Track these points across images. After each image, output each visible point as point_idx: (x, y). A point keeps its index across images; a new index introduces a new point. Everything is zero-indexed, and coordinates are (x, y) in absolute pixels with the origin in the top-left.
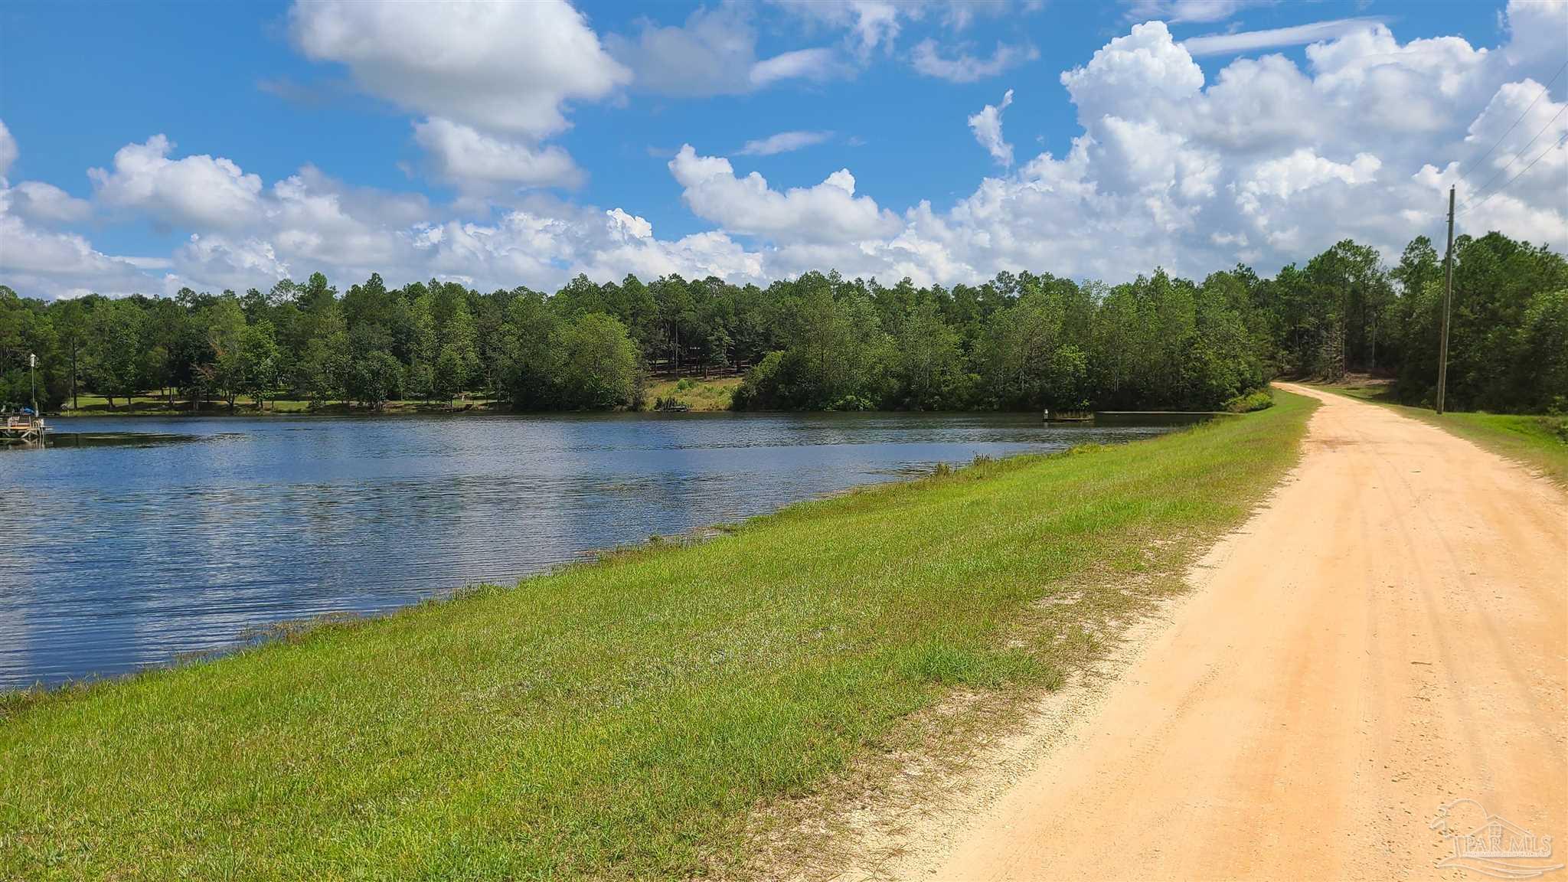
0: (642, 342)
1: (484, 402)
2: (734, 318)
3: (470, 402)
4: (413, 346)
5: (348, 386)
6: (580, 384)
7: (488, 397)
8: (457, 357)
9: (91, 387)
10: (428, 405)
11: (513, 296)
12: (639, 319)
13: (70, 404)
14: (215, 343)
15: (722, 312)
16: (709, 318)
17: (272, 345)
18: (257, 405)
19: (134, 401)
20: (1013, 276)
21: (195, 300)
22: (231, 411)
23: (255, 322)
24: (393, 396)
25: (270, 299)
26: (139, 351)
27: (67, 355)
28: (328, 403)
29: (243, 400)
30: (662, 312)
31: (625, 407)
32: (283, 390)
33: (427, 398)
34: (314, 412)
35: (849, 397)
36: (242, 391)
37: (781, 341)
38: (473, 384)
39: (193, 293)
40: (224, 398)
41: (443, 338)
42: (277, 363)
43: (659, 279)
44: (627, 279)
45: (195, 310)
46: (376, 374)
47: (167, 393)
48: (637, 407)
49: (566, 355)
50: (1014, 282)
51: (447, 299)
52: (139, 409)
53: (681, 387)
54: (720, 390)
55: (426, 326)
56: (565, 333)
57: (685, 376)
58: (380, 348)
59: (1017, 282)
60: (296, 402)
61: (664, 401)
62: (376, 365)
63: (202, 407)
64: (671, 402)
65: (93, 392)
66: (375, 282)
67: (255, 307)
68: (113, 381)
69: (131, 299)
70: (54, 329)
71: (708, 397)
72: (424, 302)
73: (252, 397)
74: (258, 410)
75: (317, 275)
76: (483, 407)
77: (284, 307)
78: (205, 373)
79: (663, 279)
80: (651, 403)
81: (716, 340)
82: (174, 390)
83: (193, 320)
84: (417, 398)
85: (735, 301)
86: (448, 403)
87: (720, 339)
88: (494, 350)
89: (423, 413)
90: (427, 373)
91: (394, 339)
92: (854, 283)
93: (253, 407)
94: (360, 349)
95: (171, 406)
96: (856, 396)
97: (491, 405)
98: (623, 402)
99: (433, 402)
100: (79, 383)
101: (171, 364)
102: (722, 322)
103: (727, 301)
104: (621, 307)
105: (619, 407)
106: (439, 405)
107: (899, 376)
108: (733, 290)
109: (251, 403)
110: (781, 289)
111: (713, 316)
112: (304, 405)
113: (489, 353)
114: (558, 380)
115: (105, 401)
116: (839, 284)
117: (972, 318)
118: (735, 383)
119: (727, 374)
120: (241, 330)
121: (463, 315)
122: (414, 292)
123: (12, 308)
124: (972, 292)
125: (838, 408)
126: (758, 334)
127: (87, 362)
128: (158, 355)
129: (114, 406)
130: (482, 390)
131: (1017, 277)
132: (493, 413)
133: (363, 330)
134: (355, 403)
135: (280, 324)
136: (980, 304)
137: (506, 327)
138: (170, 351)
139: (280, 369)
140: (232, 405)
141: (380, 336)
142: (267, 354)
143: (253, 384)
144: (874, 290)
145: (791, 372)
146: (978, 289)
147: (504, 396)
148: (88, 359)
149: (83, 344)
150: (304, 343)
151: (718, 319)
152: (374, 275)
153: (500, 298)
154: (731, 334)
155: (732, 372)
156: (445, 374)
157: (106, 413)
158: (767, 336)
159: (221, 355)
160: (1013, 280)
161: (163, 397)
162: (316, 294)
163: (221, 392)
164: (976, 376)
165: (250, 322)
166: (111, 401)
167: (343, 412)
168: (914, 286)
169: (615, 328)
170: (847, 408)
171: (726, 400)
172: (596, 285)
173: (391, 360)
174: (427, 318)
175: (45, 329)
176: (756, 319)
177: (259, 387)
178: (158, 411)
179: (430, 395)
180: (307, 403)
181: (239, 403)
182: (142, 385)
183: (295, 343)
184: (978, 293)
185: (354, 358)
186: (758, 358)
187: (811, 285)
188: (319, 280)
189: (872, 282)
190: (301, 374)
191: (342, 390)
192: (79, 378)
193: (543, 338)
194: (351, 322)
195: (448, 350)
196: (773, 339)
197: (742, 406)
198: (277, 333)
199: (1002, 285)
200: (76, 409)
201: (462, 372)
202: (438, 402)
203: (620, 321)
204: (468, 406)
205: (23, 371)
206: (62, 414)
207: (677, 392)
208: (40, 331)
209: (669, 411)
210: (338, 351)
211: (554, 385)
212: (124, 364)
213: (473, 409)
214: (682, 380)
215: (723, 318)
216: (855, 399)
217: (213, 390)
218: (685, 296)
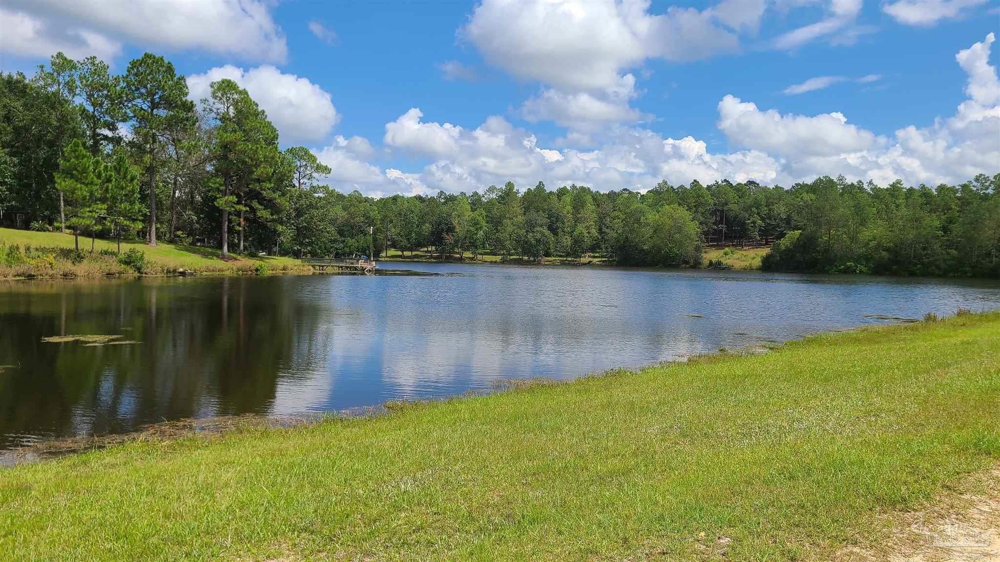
0: (701, 223)
1: (600, 259)
2: (766, 208)
3: (591, 259)
4: (559, 224)
5: (523, 248)
6: (659, 250)
7: (602, 257)
8: (585, 232)
9: (394, 245)
10: (567, 260)
11: (619, 194)
12: (700, 209)
13: (384, 254)
14: (455, 222)
15: (757, 204)
16: (747, 209)
17: (484, 224)
18: (474, 257)
19: (414, 253)
20: (988, 177)
21: (446, 198)
22: (461, 260)
23: (476, 210)
24: (547, 254)
25: (484, 197)
26: (418, 226)
27: (384, 228)
28: (512, 257)
29: (467, 254)
30: (715, 205)
31: (688, 266)
32: (488, 250)
33: (567, 256)
34: (503, 262)
35: (849, 264)
36: (467, 249)
37: (799, 224)
38: (593, 248)
39: (445, 194)
40: (458, 253)
41: (577, 220)
42: (486, 233)
43: (715, 182)
44: (693, 183)
45: (445, 203)
46: (538, 241)
47: (430, 249)
48: (696, 266)
49: (652, 231)
50: (989, 182)
51: (580, 197)
52: (416, 258)
53: (726, 254)
54: (754, 256)
55: (568, 213)
56: (652, 217)
57: (729, 246)
58: (541, 226)
59: (992, 182)
60: (495, 256)
61: (714, 262)
62: (538, 236)
63: (447, 258)
64: (719, 263)
65: (395, 248)
66: (540, 187)
67: (476, 202)
68: (404, 242)
69: (415, 197)
70: (379, 213)
71: (744, 261)
72: (567, 199)
73: (472, 253)
74: (475, 260)
75: (509, 183)
76: (598, 263)
77: (491, 202)
78: (449, 239)
79: (717, 183)
80: (706, 262)
81: (751, 223)
82: (434, 248)
83: (445, 209)
84: (561, 256)
85: (766, 197)
86: (578, 259)
87: (754, 222)
88: (607, 228)
89: (564, 264)
90: (567, 241)
91: (549, 221)
92: (856, 184)
93: (472, 259)
94: (530, 226)
95: (431, 257)
96: (854, 263)
97: (603, 261)
98: (687, 262)
99: (570, 259)
100: (389, 243)
101: (433, 233)
102: (756, 211)
103: (761, 197)
104: (688, 201)
105: (684, 265)
106: (573, 261)
107: (888, 250)
108: (765, 189)
109: (472, 256)
110: (801, 188)
111: (750, 207)
112: (498, 258)
113: (604, 229)
114: (645, 247)
115: (400, 253)
116: (844, 185)
117: (951, 209)
118: (765, 251)
119: (759, 245)
120: (468, 214)
121: (590, 206)
122: (562, 192)
123: (360, 202)
124: (953, 190)
125: (840, 271)
126: (781, 219)
127: (393, 232)
128: (427, 228)
129: (404, 256)
130: (598, 252)
131: (992, 179)
132: (605, 266)
133: (533, 215)
134: (526, 258)
135: (489, 211)
136: (959, 198)
137: (616, 213)
138: (433, 226)
139: (487, 237)
140: (462, 257)
141: (542, 218)
142: (481, 228)
143: (472, 245)
144: (871, 189)
145: (807, 244)
146: (957, 187)
147: (611, 257)
148: (393, 230)
149: (391, 222)
150: (500, 222)
151: (754, 209)
152: (540, 182)
153: (612, 196)
154: (763, 219)
155: (761, 245)
156: (577, 242)
157: (400, 260)
158: (788, 221)
159: (458, 229)
160: (988, 180)
161: (427, 251)
162: (508, 193)
163: (456, 250)
164: (954, 252)
165: (473, 210)
166: (403, 253)
167: (519, 262)
168: (904, 186)
169: (683, 213)
170: (847, 271)
171: (757, 262)
172: (672, 187)
173: (547, 232)
174: (569, 208)
175: (374, 214)
176: (781, 210)
177: (476, 248)
178: (425, 259)
179: (568, 255)
180: (500, 257)
181: (466, 256)
182: (418, 245)
183: (496, 222)
184: (957, 190)
185: (527, 231)
186: (782, 235)
187: (823, 187)
188: (510, 185)
189: (870, 183)
190: (498, 240)
191: (520, 250)
192: (389, 240)
193: (638, 221)
194: (527, 210)
195: (580, 228)
196: (793, 223)
197: (769, 267)
198: (487, 216)
199: (979, 184)
200: (387, 257)
201: (588, 242)
202: (573, 259)
203: (687, 210)
204: (590, 262)
205: (364, 235)
206: (380, 259)
207: (723, 256)
208: (372, 214)
209: (717, 267)
210: (519, 227)
211: (643, 250)
212: (410, 233)
213: (593, 264)
214: (727, 249)
215: (757, 208)
216: (853, 264)
217: (453, 248)
218: (732, 194)
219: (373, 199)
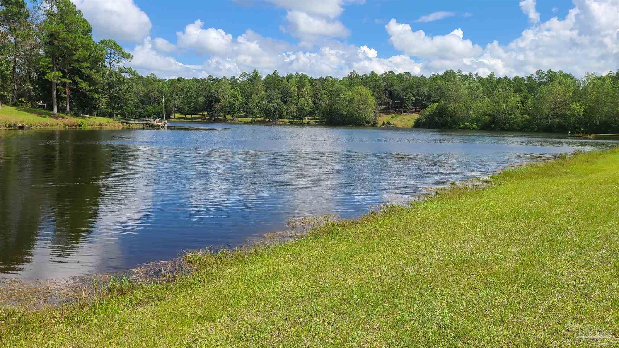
0: (377, 98)
1: (315, 121)
2: (416, 89)
3: (309, 121)
4: (289, 98)
5: (266, 113)
6: (352, 115)
7: (316, 119)
8: (305, 103)
9: (179, 111)
10: (293, 121)
11: (326, 79)
12: (376, 89)
13: (173, 117)
14: (220, 96)
15: (411, 87)
16: (405, 89)
17: (239, 97)
18: (233, 119)
19: (193, 116)
20: (544, 72)
21: (213, 80)
22: (225, 121)
23: (233, 88)
24: (281, 117)
25: (239, 79)
26: (195, 98)
27: (172, 99)
28: (258, 119)
29: (229, 117)
30: (385, 86)
31: (370, 125)
32: (243, 114)
33: (293, 119)
34: (253, 123)
35: (466, 123)
36: (229, 114)
37: (435, 99)
38: (310, 114)
39: (213, 77)
40: (223, 116)
41: (300, 95)
42: (241, 103)
43: (384, 73)
44: (371, 73)
45: (213, 84)
46: (275, 109)
47: (204, 114)
48: (374, 125)
49: (347, 102)
50: (544, 75)
51: (301, 80)
52: (194, 119)
53: (392, 117)
54: (409, 119)
55: (294, 90)
56: (347, 94)
57: (393, 113)
58: (278, 99)
59: (546, 75)
60: (247, 119)
61: (385, 123)
62: (276, 105)
63: (215, 119)
64: (389, 123)
65: (180, 113)
66: (276, 74)
67: (233, 82)
68: (187, 109)
69: (193, 79)
70: (168, 89)
71: (403, 122)
72: (294, 81)
73: (232, 116)
74: (234, 121)
75: (255, 71)
76: (314, 123)
77: (244, 83)
78: (216, 107)
79: (386, 73)
80: (380, 123)
81: (407, 98)
82: (206, 113)
83: (213, 87)
84: (290, 118)
85: (416, 82)
86: (301, 121)
87: (409, 98)
88: (319, 100)
89: (292, 124)
90: (294, 109)
91: (282, 95)
92: (468, 75)
93: (232, 120)
94: (270, 98)
95: (205, 119)
96: (469, 123)
97: (317, 122)
98: (369, 123)
99: (296, 120)
100: (176, 109)
101: (205, 103)
102: (410, 91)
103: (413, 82)
104: (369, 84)
105: (367, 125)
106: (298, 122)
107: (490, 115)
108: (415, 77)
109: (232, 118)
110: (435, 78)
111: (406, 88)
112: (250, 120)
113: (317, 101)
114: (344, 113)
115: (184, 116)
116: (462, 75)
117: (522, 91)
118: (416, 116)
119: (411, 112)
120: (229, 91)
121: (308, 87)
122: (290, 77)
123: (155, 82)
124: (522, 79)
125: (461, 128)
126: (425, 96)
127: (178, 102)
128: (201, 100)
129: (186, 118)
130: (314, 116)
131: (546, 73)
132: (317, 125)
133: (272, 92)
134: (267, 120)
135: (242, 89)
136: (526, 85)
137: (324, 92)
138: (205, 98)
139: (242, 106)
140: (225, 119)
141: (277, 94)
142: (238, 100)
143: (231, 110)
144: (477, 78)
145: (441, 112)
146: (525, 78)
147: (322, 119)
148: (178, 101)
149: (177, 95)
150: (250, 96)
151: (409, 90)
152: (275, 71)
153: (321, 80)
154: (414, 96)
155: (412, 112)
156: (300, 109)
157: (184, 120)
158: (429, 97)
159: (222, 100)
160: (544, 74)
161: (202, 115)
162: (254, 78)
163: (221, 114)
164: (527, 116)
165: (232, 88)
166: (186, 116)
167: (263, 123)
168: (495, 77)
169: (367, 92)
170: (465, 128)
171: (412, 123)
172: (359, 75)
173: (281, 103)
174: (294, 87)
175: (166, 89)
176: (425, 90)
177: (235, 112)
178: (201, 120)
179: (294, 118)
180: (251, 119)
181: (228, 118)
182: (196, 111)
183: (248, 96)
184: (525, 80)
185: (268, 102)
186: (425, 106)
187: (449, 76)
188: (256, 73)
189: (477, 74)
190: (249, 108)
191: (263, 114)
192: (176, 107)
193: (338, 96)
194: (267, 88)
195: (302, 100)
196: (432, 98)
197: (418, 125)
198: (241, 92)
199: (538, 76)
200: (175, 118)
201: (307, 109)
202: (297, 120)
203: (369, 90)
204: (308, 122)
205: (158, 104)
206: (170, 120)
207: (390, 119)
208: (163, 90)
209: (388, 127)
210: (263, 100)
211: (342, 115)
212: (190, 103)
213: (310, 124)
214: (393, 114)
215: (411, 89)
216: (469, 124)
217: (219, 113)
218: (395, 80)
219: (164, 80)
